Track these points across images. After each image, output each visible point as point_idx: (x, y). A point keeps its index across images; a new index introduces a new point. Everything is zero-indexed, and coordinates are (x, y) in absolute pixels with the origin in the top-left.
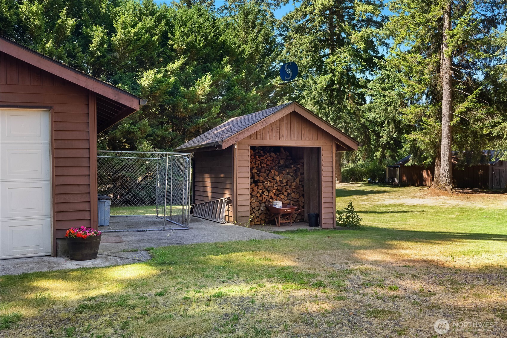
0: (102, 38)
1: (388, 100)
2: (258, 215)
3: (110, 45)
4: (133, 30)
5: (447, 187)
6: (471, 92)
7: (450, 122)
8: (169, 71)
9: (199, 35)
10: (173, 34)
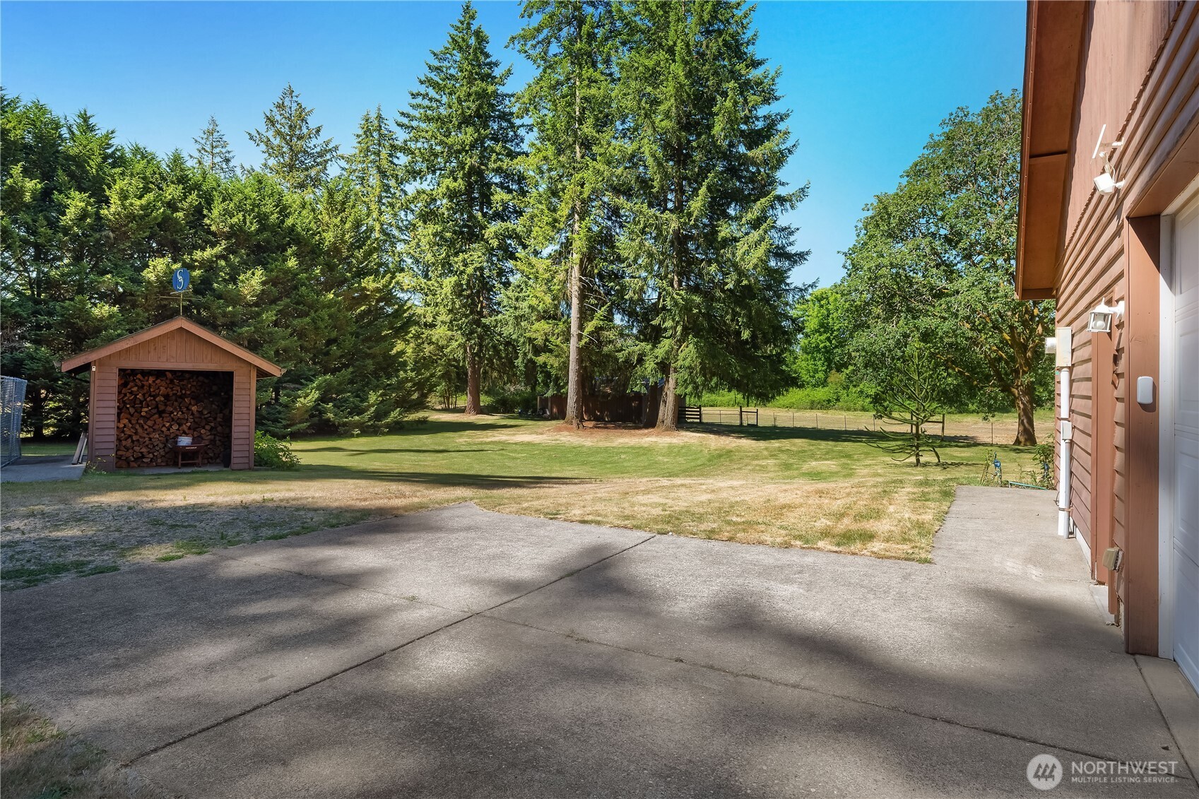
0: (84, 210)
2: (163, 453)
3: (98, 217)
4: (138, 202)
7: (578, 342)
8: (196, 261)
9: (249, 215)
10: (210, 210)
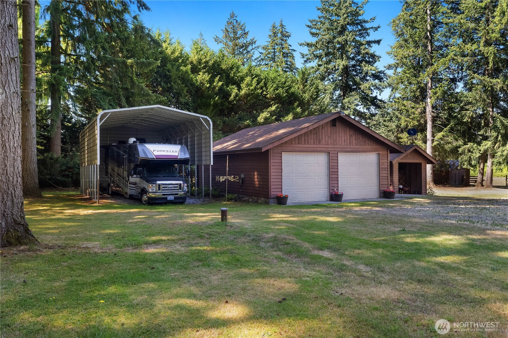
1: (390, 128)
5: (431, 183)
6: (446, 126)
7: (432, 143)
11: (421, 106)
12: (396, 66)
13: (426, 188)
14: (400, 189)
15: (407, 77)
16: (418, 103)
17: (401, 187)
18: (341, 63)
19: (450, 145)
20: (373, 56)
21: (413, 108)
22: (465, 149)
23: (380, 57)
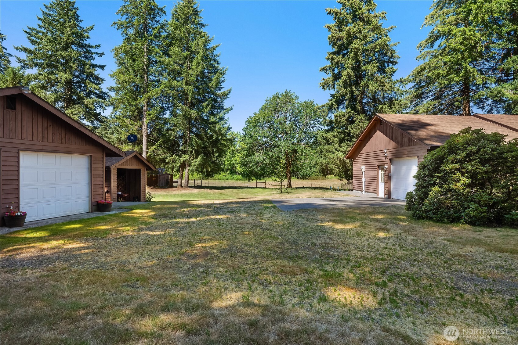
6: (157, 142)
7: (147, 154)
11: (139, 123)
12: (118, 89)
13: (145, 193)
14: (118, 196)
15: (127, 98)
16: (136, 122)
17: (120, 193)
18: (64, 76)
19: (160, 157)
20: (97, 78)
21: (132, 125)
22: (170, 160)
23: (104, 80)
